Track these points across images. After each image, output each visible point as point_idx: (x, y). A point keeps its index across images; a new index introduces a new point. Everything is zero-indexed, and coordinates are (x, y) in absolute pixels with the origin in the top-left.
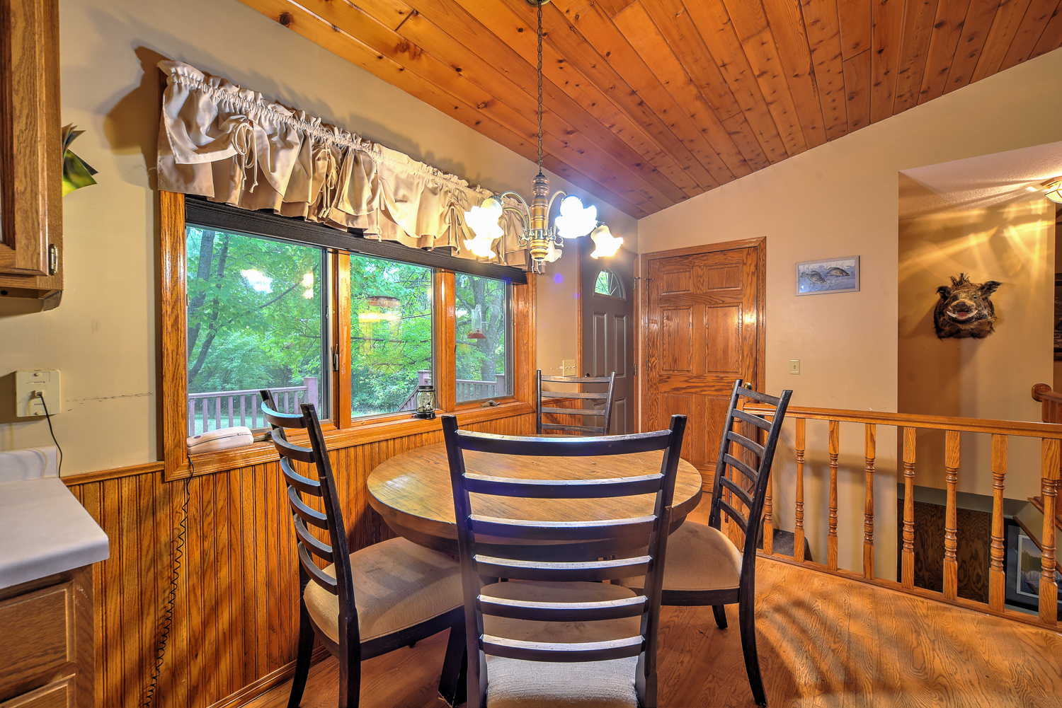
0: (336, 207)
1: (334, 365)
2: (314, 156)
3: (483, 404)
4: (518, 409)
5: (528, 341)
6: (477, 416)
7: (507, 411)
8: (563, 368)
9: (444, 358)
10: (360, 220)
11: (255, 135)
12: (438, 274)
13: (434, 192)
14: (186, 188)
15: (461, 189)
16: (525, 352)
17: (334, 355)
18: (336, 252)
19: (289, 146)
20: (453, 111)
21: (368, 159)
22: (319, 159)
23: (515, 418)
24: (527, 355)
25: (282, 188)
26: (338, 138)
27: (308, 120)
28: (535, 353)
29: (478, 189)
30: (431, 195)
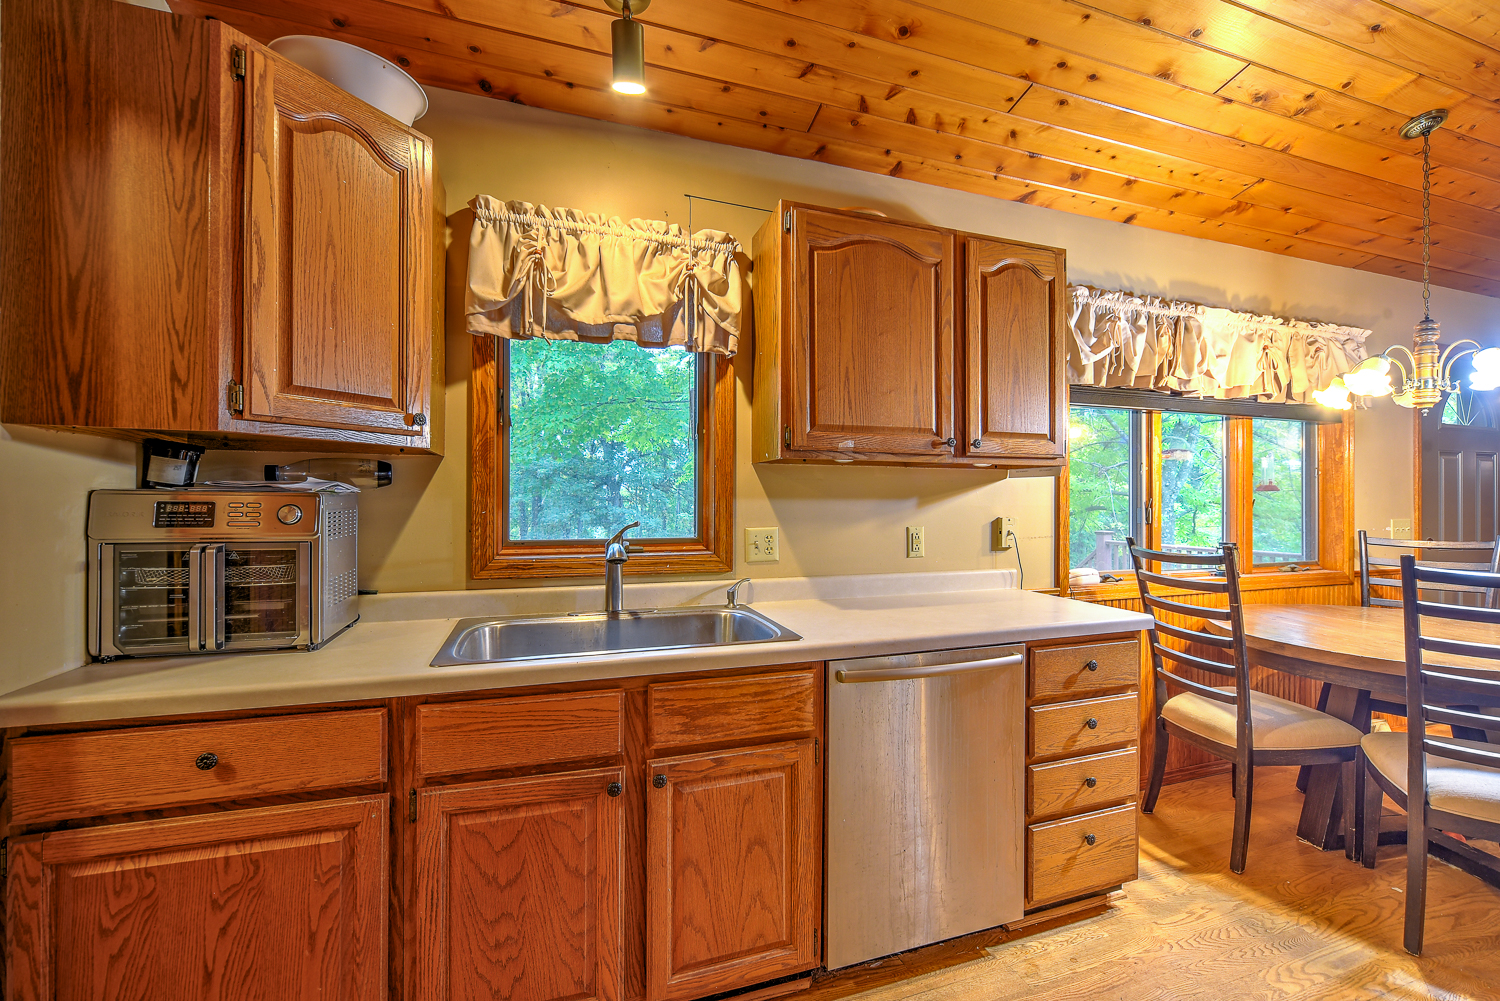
0: (1173, 375)
1: (1147, 519)
2: (1158, 332)
3: (1284, 569)
4: (1330, 578)
5: (1342, 494)
6: (1283, 581)
7: (1317, 579)
8: (1391, 529)
9: (1240, 513)
10: (1192, 383)
11: (1122, 328)
12: (1233, 422)
13: (1249, 339)
14: (1079, 380)
15: (1274, 328)
16: (1337, 508)
17: (1146, 509)
18: (1150, 413)
19: (1140, 330)
20: (1265, 245)
21: (1197, 324)
22: (1162, 336)
23: (1326, 588)
24: (1340, 512)
25: (1135, 366)
26: (1173, 312)
27: (1152, 303)
28: (1352, 509)
29: (1293, 322)
30: (1247, 343)
